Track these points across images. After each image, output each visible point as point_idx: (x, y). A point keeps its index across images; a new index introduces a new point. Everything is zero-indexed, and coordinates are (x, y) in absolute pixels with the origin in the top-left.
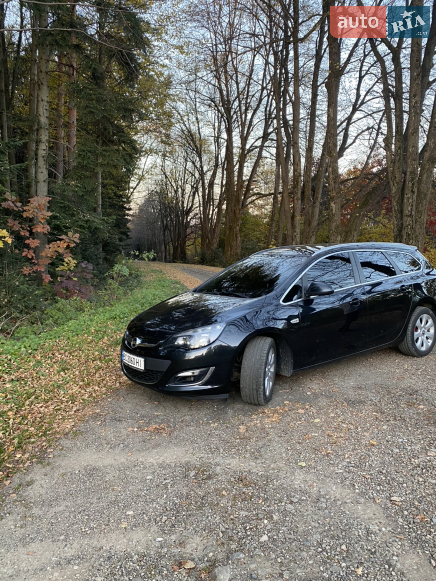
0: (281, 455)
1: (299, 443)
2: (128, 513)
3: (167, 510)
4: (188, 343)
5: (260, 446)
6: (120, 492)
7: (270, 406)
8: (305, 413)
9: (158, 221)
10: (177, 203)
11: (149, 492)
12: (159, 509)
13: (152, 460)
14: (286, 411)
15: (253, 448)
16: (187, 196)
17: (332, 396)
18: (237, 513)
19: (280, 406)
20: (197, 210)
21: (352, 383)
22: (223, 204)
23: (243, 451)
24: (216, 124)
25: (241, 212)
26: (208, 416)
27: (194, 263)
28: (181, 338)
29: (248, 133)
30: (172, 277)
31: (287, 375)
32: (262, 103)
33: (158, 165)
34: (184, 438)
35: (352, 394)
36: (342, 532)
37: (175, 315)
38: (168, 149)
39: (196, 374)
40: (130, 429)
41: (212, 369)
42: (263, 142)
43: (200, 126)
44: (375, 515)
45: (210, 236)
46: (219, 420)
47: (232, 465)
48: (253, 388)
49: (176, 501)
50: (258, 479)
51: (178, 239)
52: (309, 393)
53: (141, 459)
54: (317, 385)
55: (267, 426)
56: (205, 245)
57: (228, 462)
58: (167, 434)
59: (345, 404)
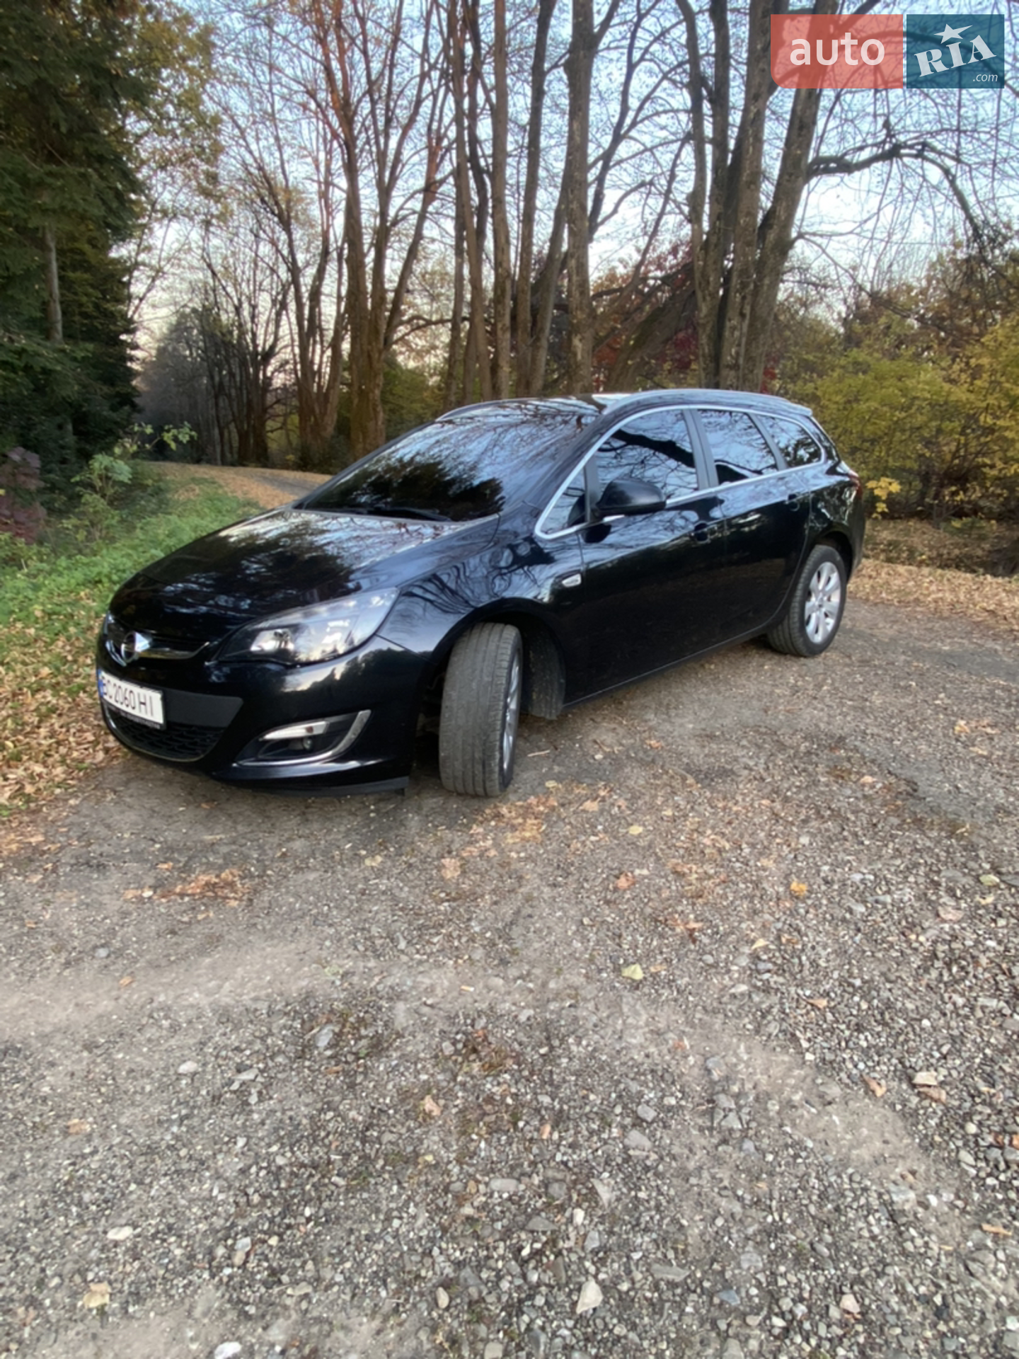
0: (569, 944)
1: (607, 902)
2: (113, 1235)
3: (248, 1203)
4: (291, 647)
5: (508, 919)
6: (89, 1138)
7: (512, 797)
8: (602, 811)
9: (201, 376)
10: (242, 334)
11: (190, 1128)
12: (224, 1202)
13: (196, 997)
14: (553, 809)
15: (488, 929)
16: (262, 319)
17: (653, 761)
18: (482, 1187)
19: (537, 796)
20: (287, 352)
21: (691, 726)
22: (343, 339)
23: (464, 940)
24: (322, 156)
25: (383, 357)
26: (354, 837)
27: (286, 466)
28: (269, 634)
29: (393, 178)
30: (239, 494)
31: (548, 717)
32: (422, 110)
33: (194, 245)
34: (292, 910)
35: (697, 753)
36: (820, 1231)
37: (247, 568)
38: (215, 209)
39: (316, 732)
40: (130, 894)
41: (363, 715)
42: (426, 203)
43: (285, 157)
44: (886, 1142)
45: (317, 411)
46: (383, 846)
47: (439, 991)
48: (473, 758)
49: (280, 1161)
50: (521, 1036)
51: (248, 416)
52: (599, 756)
53: (162, 998)
54: (611, 734)
55: (514, 855)
56: (308, 429)
57: (427, 981)
58: (241, 900)
59: (690, 780)
